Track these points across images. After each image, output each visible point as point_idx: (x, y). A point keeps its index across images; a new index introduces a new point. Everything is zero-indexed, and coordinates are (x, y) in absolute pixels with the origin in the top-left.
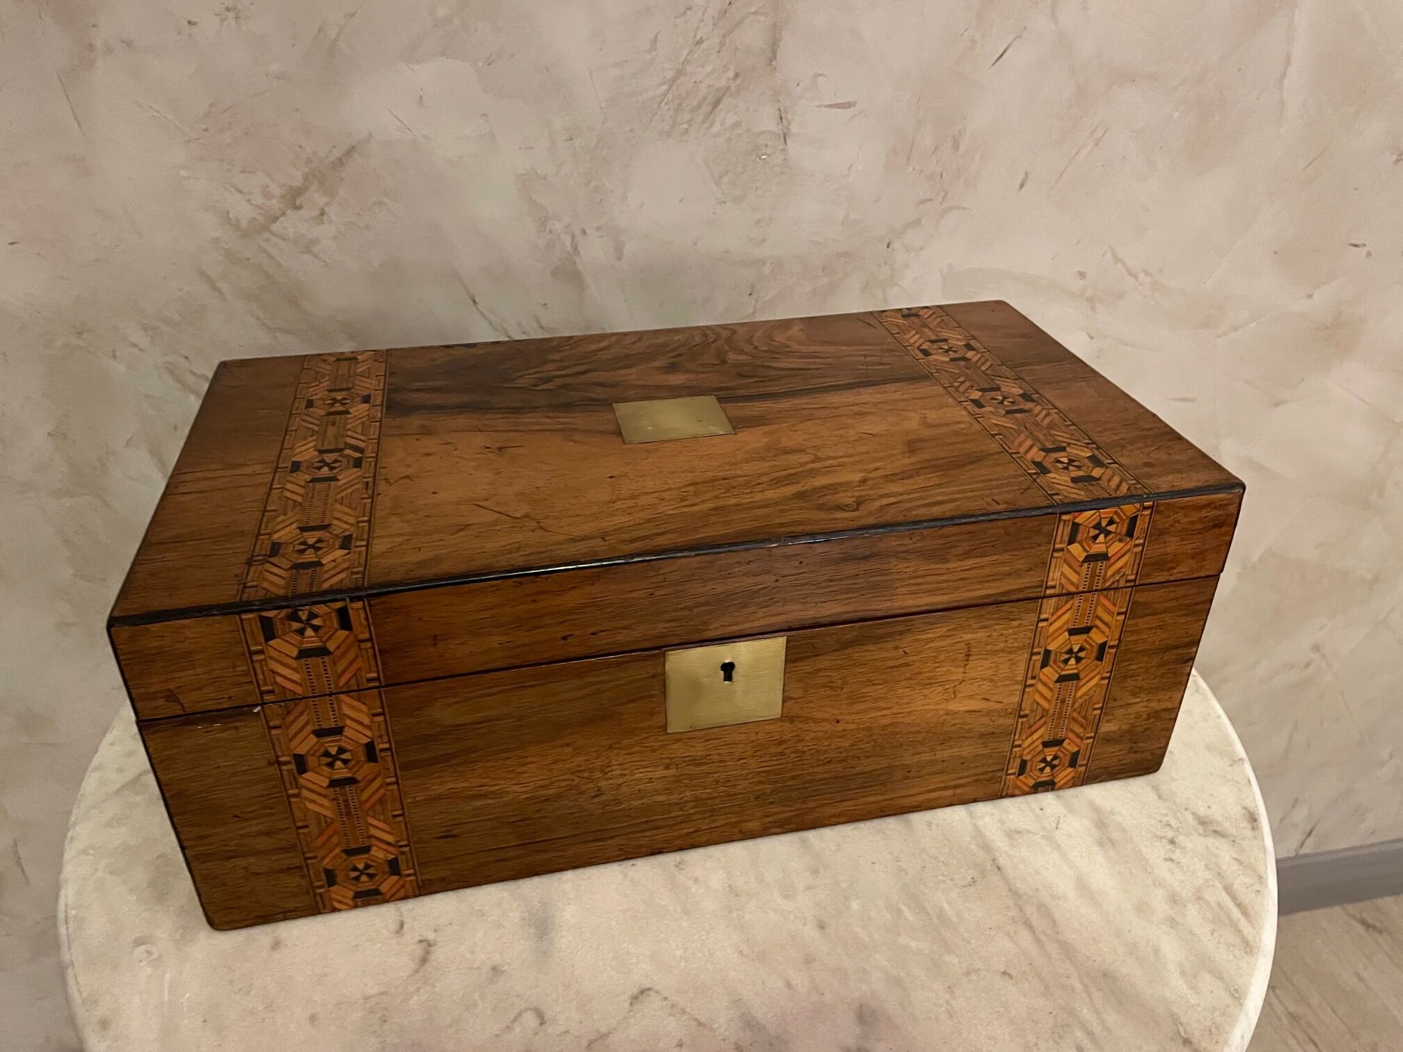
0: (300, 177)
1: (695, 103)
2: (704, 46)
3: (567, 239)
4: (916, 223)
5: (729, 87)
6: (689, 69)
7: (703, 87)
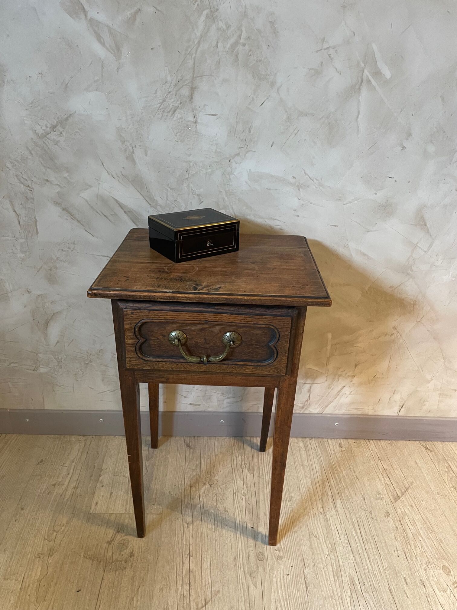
0: (55, 122)
1: (169, 110)
2: (171, 93)
3: (130, 148)
4: (238, 154)
5: (179, 106)
6: (167, 100)
7: (171, 106)
